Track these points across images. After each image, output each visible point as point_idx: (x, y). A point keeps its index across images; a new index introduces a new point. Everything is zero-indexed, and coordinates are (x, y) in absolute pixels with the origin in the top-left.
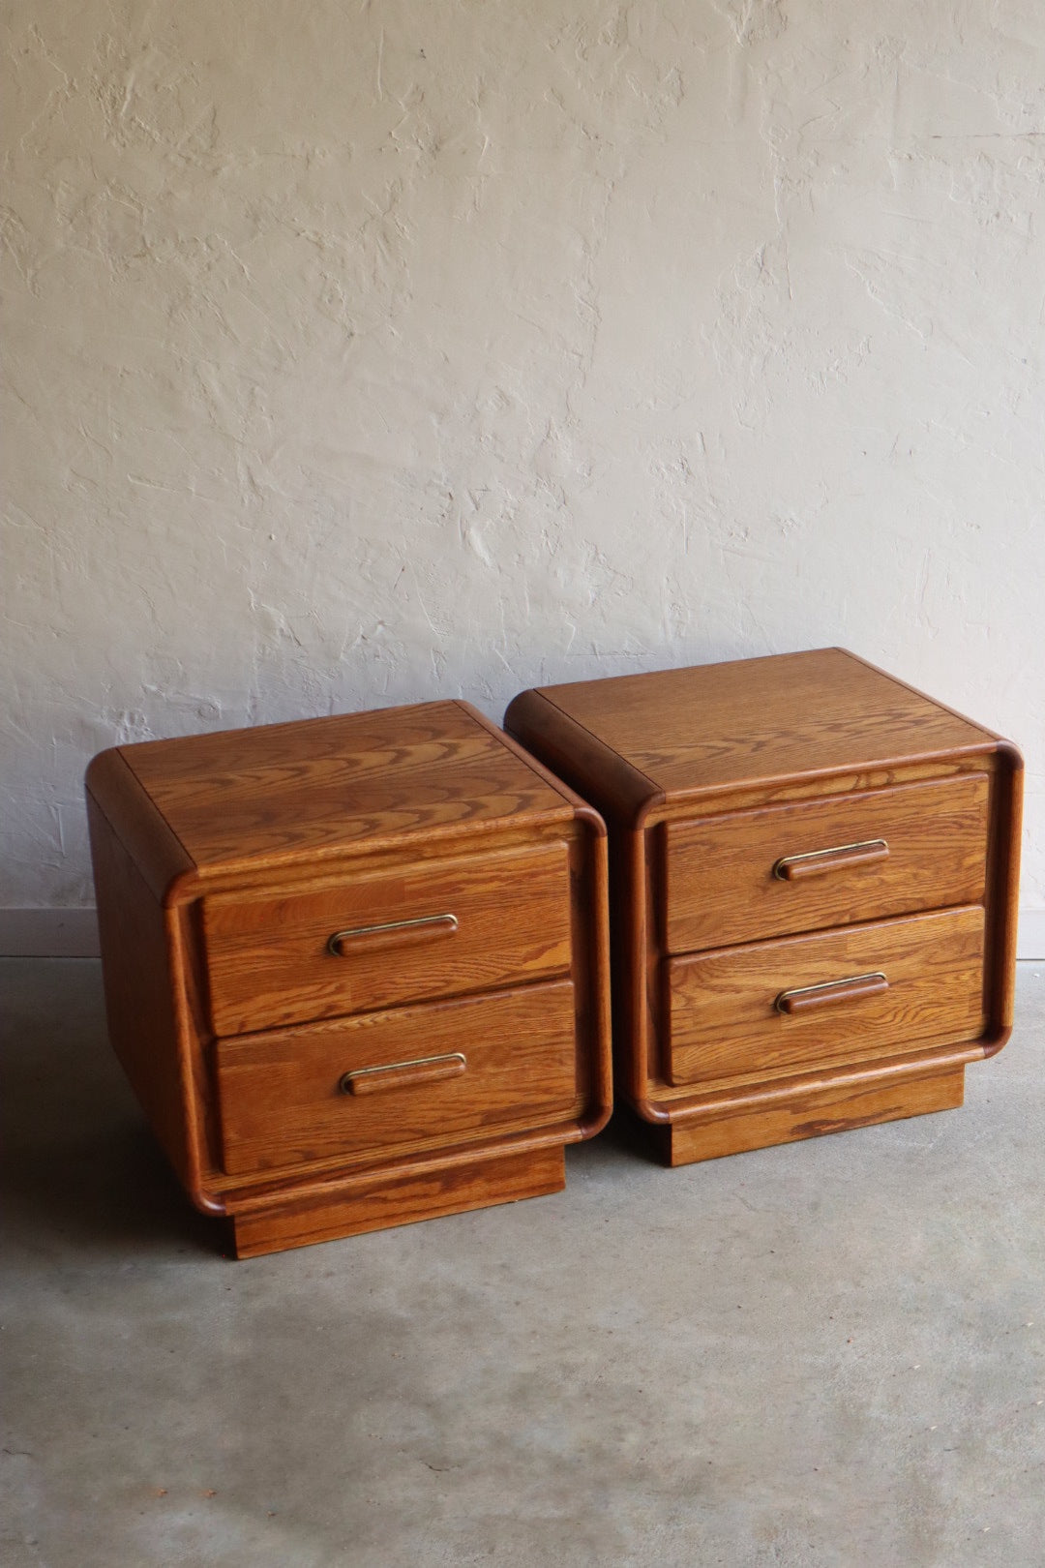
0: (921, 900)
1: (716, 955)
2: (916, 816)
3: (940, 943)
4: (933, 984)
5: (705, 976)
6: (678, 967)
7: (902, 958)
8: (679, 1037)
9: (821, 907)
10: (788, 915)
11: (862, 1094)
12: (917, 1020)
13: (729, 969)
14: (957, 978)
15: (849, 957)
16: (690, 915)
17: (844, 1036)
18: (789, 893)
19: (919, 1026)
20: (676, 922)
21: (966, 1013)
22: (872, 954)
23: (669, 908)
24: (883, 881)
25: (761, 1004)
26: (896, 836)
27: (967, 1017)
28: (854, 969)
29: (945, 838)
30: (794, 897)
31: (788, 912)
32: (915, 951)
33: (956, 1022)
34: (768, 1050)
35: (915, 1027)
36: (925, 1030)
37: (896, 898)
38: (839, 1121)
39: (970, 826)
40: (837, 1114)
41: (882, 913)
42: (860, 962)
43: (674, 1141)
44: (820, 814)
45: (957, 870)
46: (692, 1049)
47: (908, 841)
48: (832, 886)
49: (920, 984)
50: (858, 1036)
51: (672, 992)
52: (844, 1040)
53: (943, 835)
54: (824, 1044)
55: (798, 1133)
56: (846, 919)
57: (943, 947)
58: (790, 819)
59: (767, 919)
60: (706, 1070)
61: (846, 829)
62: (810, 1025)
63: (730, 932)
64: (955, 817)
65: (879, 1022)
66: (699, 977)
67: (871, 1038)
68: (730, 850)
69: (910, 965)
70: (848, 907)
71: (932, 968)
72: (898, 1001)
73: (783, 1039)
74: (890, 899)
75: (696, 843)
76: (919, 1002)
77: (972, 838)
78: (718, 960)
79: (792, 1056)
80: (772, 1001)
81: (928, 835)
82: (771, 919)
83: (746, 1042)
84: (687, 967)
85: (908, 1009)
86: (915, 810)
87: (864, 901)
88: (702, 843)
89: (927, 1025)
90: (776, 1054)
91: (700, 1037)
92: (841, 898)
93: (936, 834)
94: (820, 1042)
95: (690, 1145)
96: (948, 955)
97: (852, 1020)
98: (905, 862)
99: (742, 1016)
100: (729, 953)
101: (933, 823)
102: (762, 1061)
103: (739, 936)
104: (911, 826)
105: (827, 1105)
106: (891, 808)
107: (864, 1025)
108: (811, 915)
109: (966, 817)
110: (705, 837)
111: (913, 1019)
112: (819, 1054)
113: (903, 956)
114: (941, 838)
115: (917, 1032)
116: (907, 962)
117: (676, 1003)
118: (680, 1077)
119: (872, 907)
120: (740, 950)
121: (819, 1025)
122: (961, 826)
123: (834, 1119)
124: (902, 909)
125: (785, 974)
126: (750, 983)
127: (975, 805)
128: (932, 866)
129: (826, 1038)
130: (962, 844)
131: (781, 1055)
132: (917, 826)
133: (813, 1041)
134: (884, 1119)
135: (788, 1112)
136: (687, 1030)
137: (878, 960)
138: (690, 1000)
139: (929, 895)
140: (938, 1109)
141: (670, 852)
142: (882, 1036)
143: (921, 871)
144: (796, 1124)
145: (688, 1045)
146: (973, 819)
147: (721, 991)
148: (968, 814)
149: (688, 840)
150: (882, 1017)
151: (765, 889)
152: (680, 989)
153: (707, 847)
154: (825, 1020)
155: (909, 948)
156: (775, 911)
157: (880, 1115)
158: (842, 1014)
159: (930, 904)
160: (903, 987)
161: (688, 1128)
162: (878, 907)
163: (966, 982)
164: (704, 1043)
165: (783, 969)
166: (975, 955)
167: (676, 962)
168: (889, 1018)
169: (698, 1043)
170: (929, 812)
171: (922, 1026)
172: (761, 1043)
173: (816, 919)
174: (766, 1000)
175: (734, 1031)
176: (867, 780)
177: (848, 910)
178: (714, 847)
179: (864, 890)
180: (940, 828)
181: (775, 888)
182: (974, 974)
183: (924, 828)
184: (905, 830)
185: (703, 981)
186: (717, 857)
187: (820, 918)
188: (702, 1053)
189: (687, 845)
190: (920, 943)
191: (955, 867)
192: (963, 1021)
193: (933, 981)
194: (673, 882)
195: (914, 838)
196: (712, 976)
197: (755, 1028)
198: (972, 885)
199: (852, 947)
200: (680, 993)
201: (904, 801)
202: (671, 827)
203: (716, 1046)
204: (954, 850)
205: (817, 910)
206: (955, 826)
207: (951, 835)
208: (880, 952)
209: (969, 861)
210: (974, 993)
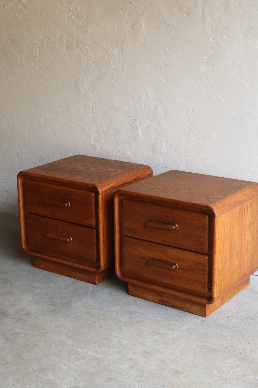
2: (186, 221)
15: (168, 255)
17: (167, 278)
22: (174, 257)
24: (177, 237)
28: (169, 260)
29: (194, 231)
38: (170, 304)
47: (184, 227)
48: (163, 233)
56: (167, 244)
58: (152, 209)
64: (197, 225)
68: (137, 212)
74: (179, 243)
81: (189, 228)
82: (148, 235)
83: (141, 268)
85: (184, 278)
87: (172, 241)
88: (131, 208)
92: (166, 237)
93: (192, 229)
98: (183, 234)
99: (140, 260)
101: (191, 225)
106: (179, 216)
107: (172, 277)
109: (200, 227)
119: (174, 243)
121: (159, 271)
132: (186, 224)
139: (190, 246)
146: (202, 228)
154: (161, 271)
170: (190, 221)
175: (138, 263)
176: (177, 206)
177: (168, 241)
179: (172, 237)
180: (192, 227)
181: (146, 229)
184: (183, 224)
193: (191, 273)
197: (143, 265)
199: (169, 252)
201: (182, 215)
205: (160, 238)
207: (196, 230)
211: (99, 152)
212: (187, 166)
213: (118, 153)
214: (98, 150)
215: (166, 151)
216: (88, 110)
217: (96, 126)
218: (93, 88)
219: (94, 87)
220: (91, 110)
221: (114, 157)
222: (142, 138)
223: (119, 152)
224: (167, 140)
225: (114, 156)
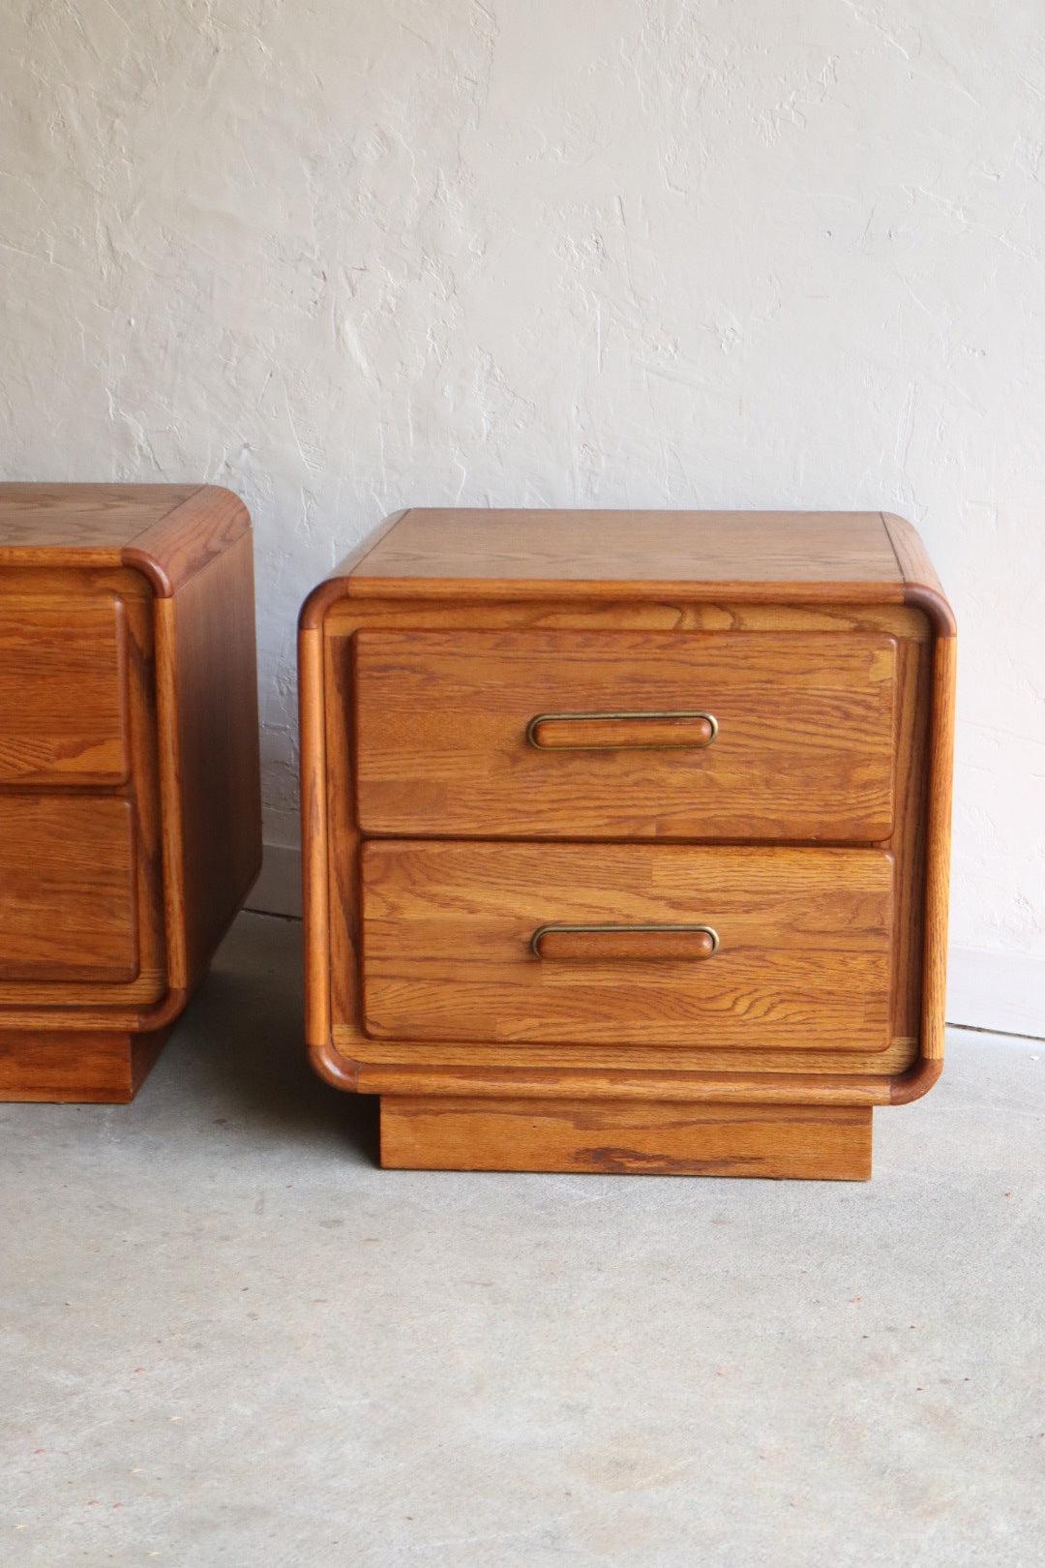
0: (778, 823)
1: (435, 848)
2: (769, 686)
3: (813, 900)
4: (802, 964)
5: (418, 876)
6: (375, 855)
7: (747, 912)
8: (376, 962)
9: (607, 803)
10: (556, 806)
11: (694, 1123)
12: (773, 1016)
13: (459, 873)
14: (844, 963)
15: (655, 892)
16: (392, 777)
17: (648, 1017)
18: (554, 772)
19: (776, 1028)
20: (370, 783)
21: (859, 1023)
22: (693, 894)
23: (360, 760)
24: (712, 782)
25: (511, 937)
26: (734, 712)
27: (861, 1030)
28: (664, 915)
29: (821, 730)
30: (563, 780)
31: (553, 801)
32: (771, 905)
33: (841, 1034)
34: (521, 1012)
35: (770, 1028)
36: (789, 1035)
37: (733, 812)
38: (655, 1158)
39: (864, 719)
40: (651, 1145)
41: (713, 832)
42: (675, 904)
43: (383, 1128)
44: (606, 656)
45: (841, 786)
46: (396, 986)
47: (755, 724)
48: (627, 774)
49: (777, 958)
50: (672, 1022)
51: (365, 890)
52: (647, 1023)
53: (816, 724)
54: (612, 1024)
55: (585, 1161)
56: (651, 831)
57: (818, 908)
58: (556, 655)
59: (518, 806)
60: (418, 1022)
61: (648, 687)
62: (591, 987)
63: (459, 816)
64: (836, 698)
65: (709, 1006)
66: (409, 876)
67: (694, 1029)
68: (456, 688)
69: (760, 925)
70: (655, 811)
71: (798, 937)
72: (740, 979)
73: (544, 1000)
74: (725, 813)
75: (403, 668)
76: (775, 988)
77: (868, 739)
78: (439, 855)
79: (561, 1030)
80: (527, 936)
81: (790, 720)
82: (526, 807)
83: (485, 992)
84: (388, 856)
85: (757, 995)
86: (764, 676)
87: (682, 808)
88: (413, 669)
89: (788, 1028)
90: (534, 1022)
91: (412, 970)
92: (642, 795)
93: (806, 721)
94: (608, 1017)
95: (410, 1140)
96: (826, 922)
97: (660, 993)
98: (750, 758)
99: (477, 951)
100: (458, 849)
101: (798, 702)
102: (511, 1029)
103: (474, 825)
104: (759, 702)
105: (636, 1128)
106: (726, 665)
107: (683, 1006)
108: (591, 813)
109: (857, 703)
110: (416, 660)
111: (766, 1013)
112: (606, 1037)
113: (749, 908)
114: (811, 728)
115: (771, 1035)
116: (754, 918)
117: (373, 910)
118: (378, 1025)
119: (694, 821)
120: (476, 847)
121: (606, 990)
122: (848, 716)
123: (647, 1152)
124: (747, 833)
125: (548, 899)
126: (492, 901)
127: (870, 685)
128: (797, 772)
129: (616, 1012)
130: (850, 745)
131: (542, 1025)
132: (770, 703)
133: (595, 1013)
134: (732, 1170)
135: (570, 1124)
136: (389, 954)
137: (706, 906)
138: (394, 908)
139: (792, 817)
140: (826, 1176)
141: (361, 675)
142: (712, 1030)
143: (778, 777)
144: (583, 1145)
145: (392, 977)
146: (869, 707)
147: (445, 905)
148: (862, 697)
149: (390, 660)
150: (712, 999)
151: (515, 759)
152: (379, 888)
153: (419, 677)
154: (617, 984)
155: (757, 898)
156: (530, 797)
157: (725, 1162)
158: (644, 980)
159: (795, 833)
160: (748, 958)
161: (405, 1114)
162: (705, 821)
163: (861, 973)
164: (419, 979)
165: (543, 891)
166: (877, 932)
167: (373, 847)
168: (726, 1003)
169: (407, 978)
170: (791, 684)
171: (782, 1028)
172: (511, 999)
173: (601, 822)
174: (519, 933)
175: (463, 972)
176: (697, 621)
177: (654, 817)
178: (431, 678)
179: (682, 790)
180: (810, 712)
181: (531, 761)
182: (874, 962)
183: (783, 708)
184: (749, 706)
185: (414, 883)
186: (436, 694)
187: (606, 821)
188: (416, 994)
189: (386, 668)
190: (776, 893)
191: (837, 781)
192: (854, 1035)
193: (801, 959)
194: (364, 721)
195: (767, 722)
196: (430, 879)
197: (498, 974)
198: (869, 816)
199: (659, 876)
200: (377, 894)
201: (746, 658)
202: (363, 637)
203: (435, 989)
204: (839, 753)
205: (600, 807)
206: (839, 714)
207: (829, 726)
208: (711, 895)
209: (862, 774)
210: (873, 994)
211: (145, 458)
212: (592, 493)
213: (240, 453)
214: (140, 448)
215: (486, 426)
216: (84, 243)
217: (130, 323)
218: (112, 127)
219: (117, 121)
220: (102, 242)
221: (222, 475)
222: (364, 365)
223: (246, 446)
224: (492, 366)
225: (221, 468)
